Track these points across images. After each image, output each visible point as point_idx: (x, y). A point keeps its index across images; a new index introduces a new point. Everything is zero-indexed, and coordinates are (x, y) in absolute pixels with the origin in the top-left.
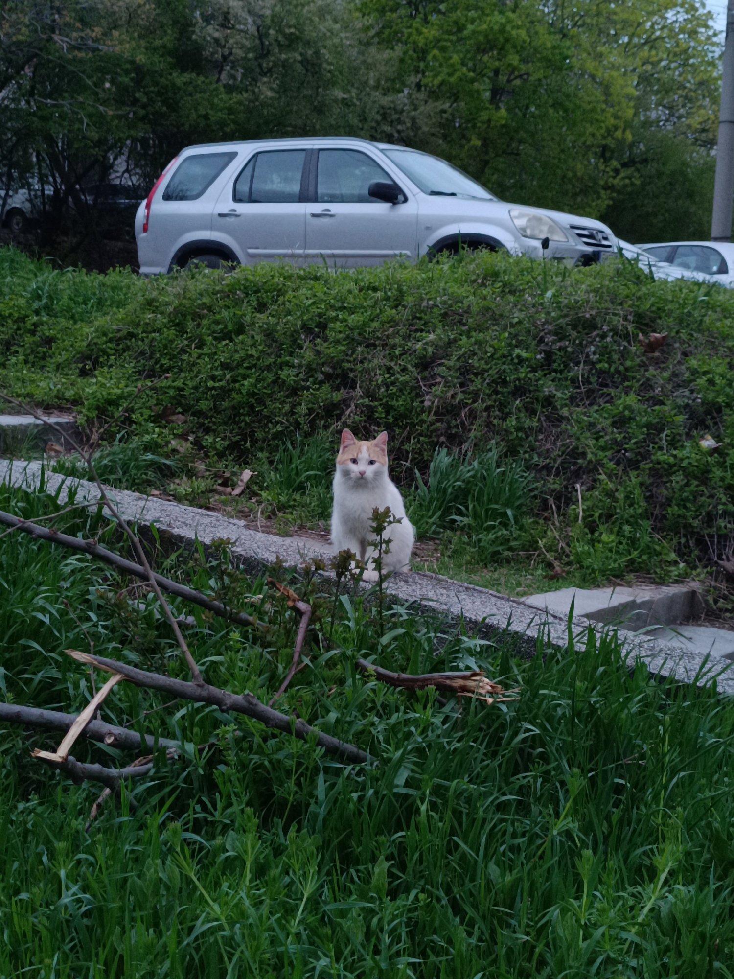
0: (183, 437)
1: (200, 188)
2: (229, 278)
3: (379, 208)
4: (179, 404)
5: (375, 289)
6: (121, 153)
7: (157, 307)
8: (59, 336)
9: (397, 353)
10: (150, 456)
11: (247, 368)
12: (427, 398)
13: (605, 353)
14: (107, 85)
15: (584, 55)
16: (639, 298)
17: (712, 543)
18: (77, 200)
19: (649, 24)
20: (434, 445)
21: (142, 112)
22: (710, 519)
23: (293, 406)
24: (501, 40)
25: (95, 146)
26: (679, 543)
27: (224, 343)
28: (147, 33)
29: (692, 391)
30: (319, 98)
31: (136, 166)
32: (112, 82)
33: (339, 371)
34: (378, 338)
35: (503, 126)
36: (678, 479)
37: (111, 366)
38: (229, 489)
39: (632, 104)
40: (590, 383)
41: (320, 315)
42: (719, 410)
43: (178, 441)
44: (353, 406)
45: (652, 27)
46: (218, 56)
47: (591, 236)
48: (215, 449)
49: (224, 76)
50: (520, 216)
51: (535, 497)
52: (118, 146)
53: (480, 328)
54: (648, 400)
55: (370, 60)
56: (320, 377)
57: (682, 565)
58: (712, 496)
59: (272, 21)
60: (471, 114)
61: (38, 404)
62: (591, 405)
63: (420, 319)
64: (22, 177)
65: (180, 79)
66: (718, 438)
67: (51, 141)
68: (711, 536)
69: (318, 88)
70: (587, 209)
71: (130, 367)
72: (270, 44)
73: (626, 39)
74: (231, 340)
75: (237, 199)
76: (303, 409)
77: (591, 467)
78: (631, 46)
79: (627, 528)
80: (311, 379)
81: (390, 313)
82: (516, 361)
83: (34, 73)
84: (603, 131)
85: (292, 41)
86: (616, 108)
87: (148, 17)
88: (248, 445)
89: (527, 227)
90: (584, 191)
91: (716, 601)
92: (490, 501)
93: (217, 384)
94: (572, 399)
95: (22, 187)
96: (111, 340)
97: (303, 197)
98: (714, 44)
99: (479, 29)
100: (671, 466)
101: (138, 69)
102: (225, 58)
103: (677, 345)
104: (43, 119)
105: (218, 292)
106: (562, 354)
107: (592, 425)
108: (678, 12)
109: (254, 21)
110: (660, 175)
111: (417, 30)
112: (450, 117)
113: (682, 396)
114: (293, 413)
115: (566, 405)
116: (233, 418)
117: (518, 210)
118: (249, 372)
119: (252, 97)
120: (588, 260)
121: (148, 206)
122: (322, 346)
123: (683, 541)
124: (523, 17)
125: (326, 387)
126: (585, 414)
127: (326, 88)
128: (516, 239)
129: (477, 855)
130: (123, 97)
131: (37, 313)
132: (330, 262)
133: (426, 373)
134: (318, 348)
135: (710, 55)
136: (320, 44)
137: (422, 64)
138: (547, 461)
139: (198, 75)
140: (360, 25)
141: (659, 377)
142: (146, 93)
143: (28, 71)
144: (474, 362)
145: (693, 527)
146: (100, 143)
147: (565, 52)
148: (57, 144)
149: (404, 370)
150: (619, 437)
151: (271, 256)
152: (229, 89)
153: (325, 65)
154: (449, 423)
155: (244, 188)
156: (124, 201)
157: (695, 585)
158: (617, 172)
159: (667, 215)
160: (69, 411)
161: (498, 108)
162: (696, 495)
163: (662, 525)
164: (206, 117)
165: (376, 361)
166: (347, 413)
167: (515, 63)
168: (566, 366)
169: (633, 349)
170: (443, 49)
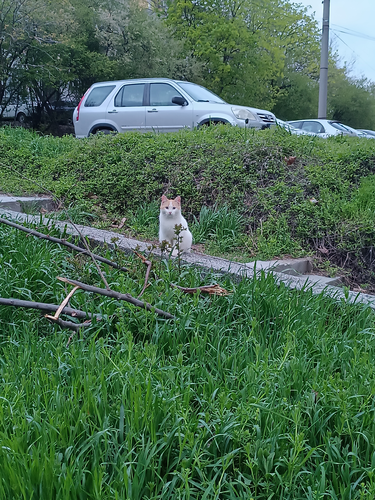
0: (97, 204)
1: (100, 102)
2: (114, 138)
3: (177, 108)
4: (95, 191)
5: (175, 141)
6: (66, 87)
7: (84, 151)
8: (43, 164)
9: (185, 167)
10: (83, 212)
11: (123, 175)
12: (198, 186)
13: (271, 164)
14: (59, 58)
15: (263, 41)
16: (284, 142)
17: (316, 242)
18: (47, 108)
19: (291, 27)
20: (201, 205)
21: (74, 69)
22: (314, 232)
23: (142, 191)
24: (227, 35)
25: (55, 84)
26: (302, 242)
27: (113, 165)
28: (75, 35)
29: (307, 180)
30: (150, 62)
31: (72, 93)
32: (61, 57)
33: (161, 176)
34: (177, 161)
35: (229, 72)
36: (301, 216)
37: (66, 176)
38: (117, 226)
39: (284, 61)
40: (265, 178)
41: (152, 153)
42: (318, 187)
43: (95, 206)
44: (167, 190)
45: (292, 28)
46: (106, 45)
47: (266, 118)
48: (111, 209)
49: (109, 53)
50: (236, 110)
51: (243, 225)
52: (64, 84)
53: (219, 156)
54: (289, 184)
55: (171, 45)
56: (154, 178)
57: (303, 250)
58: (315, 222)
59: (129, 28)
60: (215, 67)
61: (36, 193)
62: (265, 187)
63: (194, 153)
64: (23, 98)
65: (90, 54)
66: (317, 199)
67: (36, 83)
68: (315, 239)
69: (149, 57)
70: (266, 107)
71: (74, 176)
72: (128, 39)
73: (281, 34)
74: (116, 164)
75: (116, 105)
76: (147, 192)
77: (266, 212)
78: (283, 36)
79: (281, 236)
80: (149, 179)
81: (182, 151)
82: (234, 169)
83: (27, 53)
84: (271, 73)
85: (137, 38)
86: (277, 63)
87: (75, 28)
88: (124, 207)
89: (239, 114)
90: (264, 99)
91: (317, 265)
92: (224, 227)
93: (110, 182)
94: (258, 184)
95: (24, 103)
96: (65, 165)
97: (144, 104)
98: (318, 35)
99: (218, 30)
100: (298, 211)
101: (72, 51)
102: (109, 45)
103: (300, 161)
104: (32, 73)
105: (110, 144)
106: (253, 166)
107: (266, 195)
108: (302, 21)
109: (121, 29)
110: (296, 92)
111: (191, 31)
112: (206, 69)
113: (303, 182)
114: (143, 194)
115: (255, 187)
116: (117, 196)
117: (235, 107)
118: (124, 177)
119: (121, 62)
120: (264, 127)
121: (78, 110)
122: (154, 165)
123: (304, 241)
124: (236, 24)
125: (156, 182)
126: (263, 190)
127: (153, 57)
128: (234, 120)
129: (217, 350)
130: (66, 63)
131: (34, 155)
132: (157, 131)
133: (197, 176)
134: (152, 166)
135: (317, 39)
136: (150, 38)
137: (194, 46)
138: (248, 210)
139: (98, 53)
140: (167, 30)
141: (293, 174)
142: (75, 61)
143: (24, 53)
144: (217, 170)
145: (307, 235)
146: (57, 83)
147: (255, 40)
148: (38, 84)
149: (188, 174)
150: (277, 200)
151: (131, 129)
152: (111, 59)
153: (152, 47)
154: (207, 196)
155: (119, 100)
156: (67, 108)
157: (309, 259)
158: (278, 91)
159: (299, 109)
160: (49, 195)
161: (226, 64)
162: (309, 222)
163: (295, 234)
164: (102, 71)
165: (176, 171)
166: (165, 193)
167: (234, 45)
168: (255, 171)
169: (282, 163)
170: (202, 40)
